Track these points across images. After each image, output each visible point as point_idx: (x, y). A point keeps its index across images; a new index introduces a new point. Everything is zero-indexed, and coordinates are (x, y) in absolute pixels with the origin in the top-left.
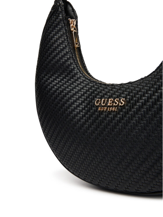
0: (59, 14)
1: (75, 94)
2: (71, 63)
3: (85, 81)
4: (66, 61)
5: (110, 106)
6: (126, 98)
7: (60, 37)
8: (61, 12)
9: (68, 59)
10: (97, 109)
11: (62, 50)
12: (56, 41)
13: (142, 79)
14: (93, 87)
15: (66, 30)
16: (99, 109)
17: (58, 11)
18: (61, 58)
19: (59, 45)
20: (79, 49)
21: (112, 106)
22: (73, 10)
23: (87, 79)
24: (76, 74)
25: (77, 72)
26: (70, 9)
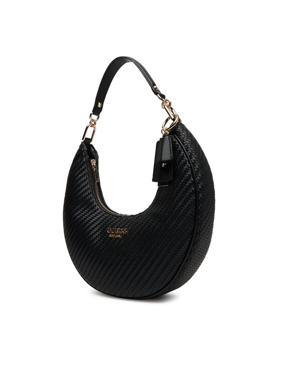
0: (83, 157)
1: (93, 223)
2: (91, 198)
3: (101, 212)
4: (87, 195)
5: (117, 234)
6: (128, 228)
7: (83, 176)
8: (85, 156)
9: (89, 194)
10: (109, 235)
11: (84, 186)
12: (80, 179)
13: (140, 213)
14: (107, 217)
15: (88, 170)
16: (110, 236)
17: (82, 154)
18: (83, 193)
19: (82, 183)
20: (99, 184)
21: (119, 234)
22: (95, 151)
23: (103, 211)
24: (95, 206)
25: (96, 205)
26: (93, 150)
